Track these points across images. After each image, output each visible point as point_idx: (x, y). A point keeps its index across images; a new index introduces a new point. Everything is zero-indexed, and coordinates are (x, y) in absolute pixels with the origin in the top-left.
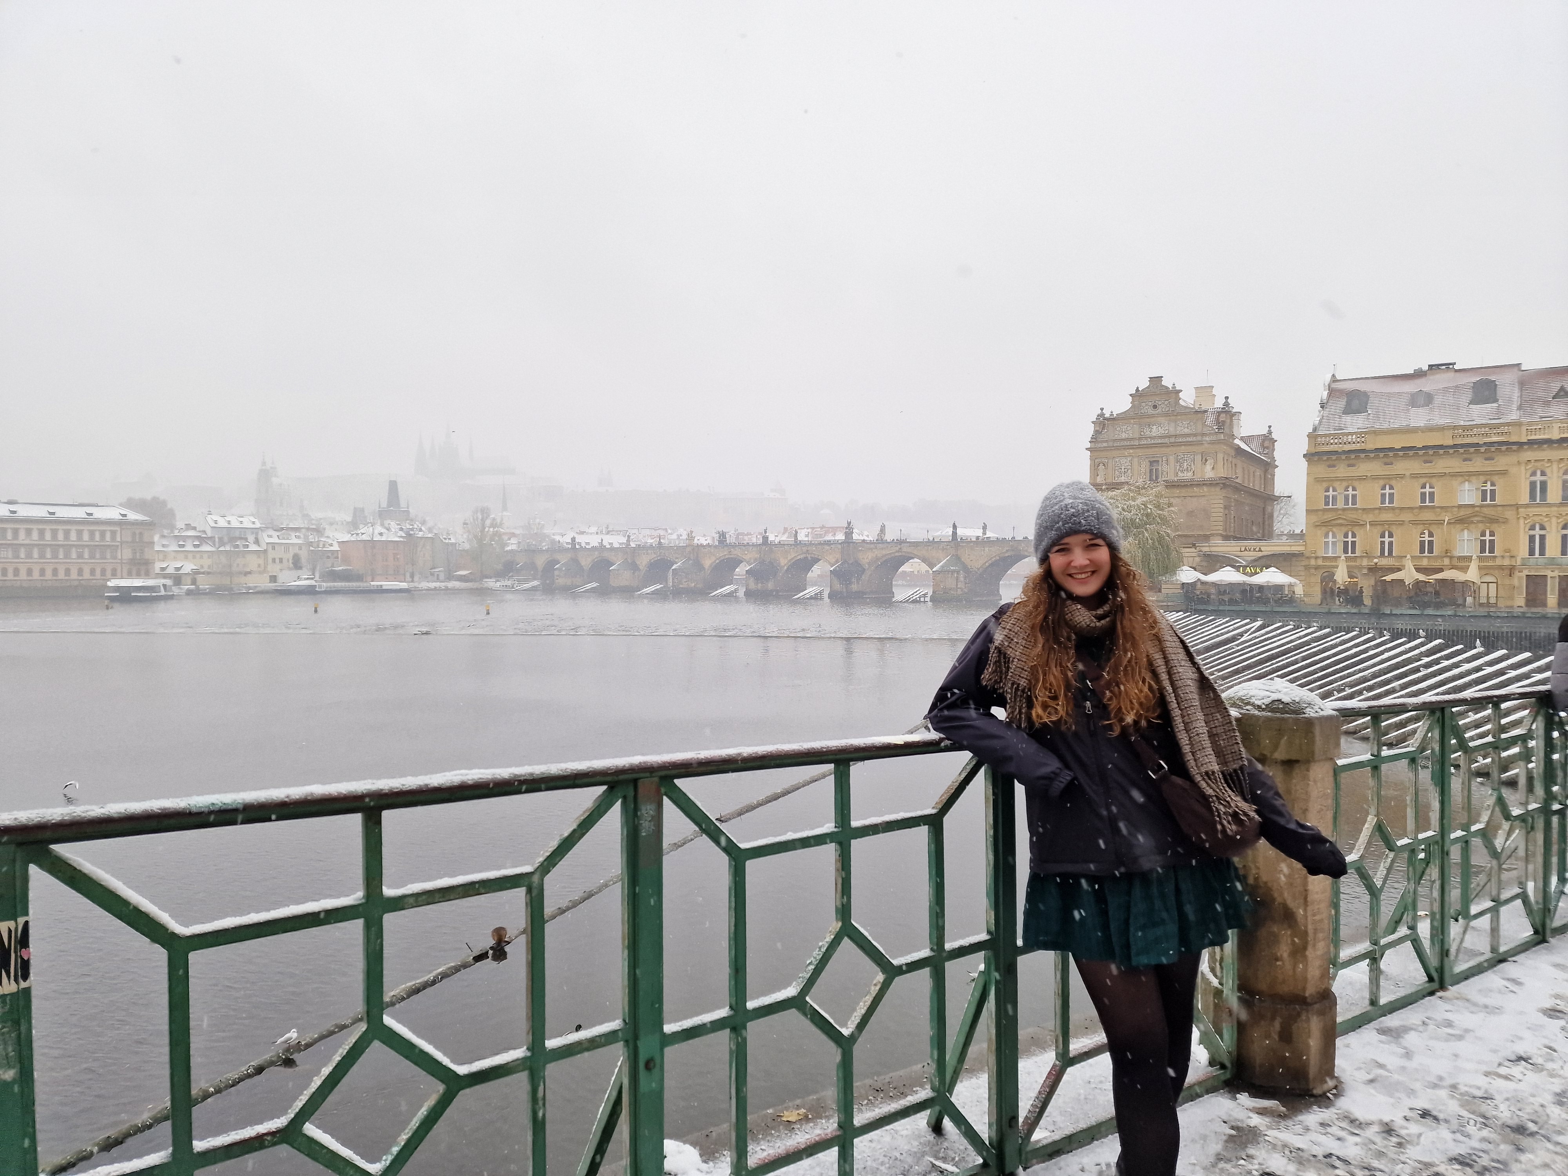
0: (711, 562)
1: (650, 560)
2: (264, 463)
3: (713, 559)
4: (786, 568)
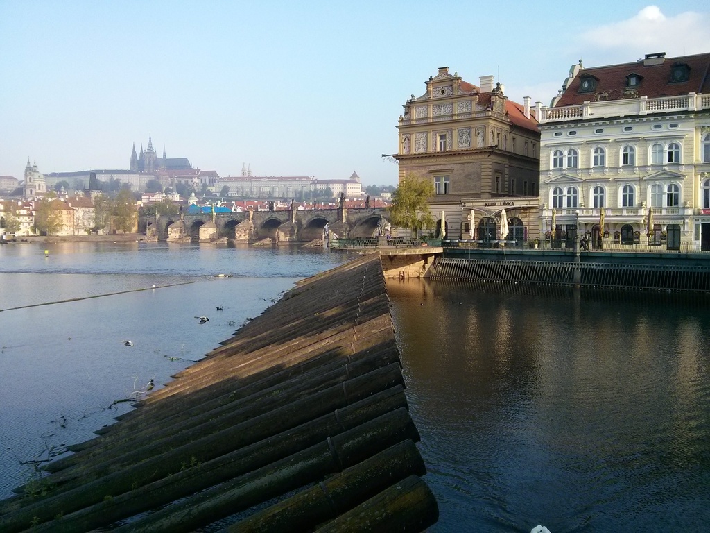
0: (261, 222)
4: (305, 226)
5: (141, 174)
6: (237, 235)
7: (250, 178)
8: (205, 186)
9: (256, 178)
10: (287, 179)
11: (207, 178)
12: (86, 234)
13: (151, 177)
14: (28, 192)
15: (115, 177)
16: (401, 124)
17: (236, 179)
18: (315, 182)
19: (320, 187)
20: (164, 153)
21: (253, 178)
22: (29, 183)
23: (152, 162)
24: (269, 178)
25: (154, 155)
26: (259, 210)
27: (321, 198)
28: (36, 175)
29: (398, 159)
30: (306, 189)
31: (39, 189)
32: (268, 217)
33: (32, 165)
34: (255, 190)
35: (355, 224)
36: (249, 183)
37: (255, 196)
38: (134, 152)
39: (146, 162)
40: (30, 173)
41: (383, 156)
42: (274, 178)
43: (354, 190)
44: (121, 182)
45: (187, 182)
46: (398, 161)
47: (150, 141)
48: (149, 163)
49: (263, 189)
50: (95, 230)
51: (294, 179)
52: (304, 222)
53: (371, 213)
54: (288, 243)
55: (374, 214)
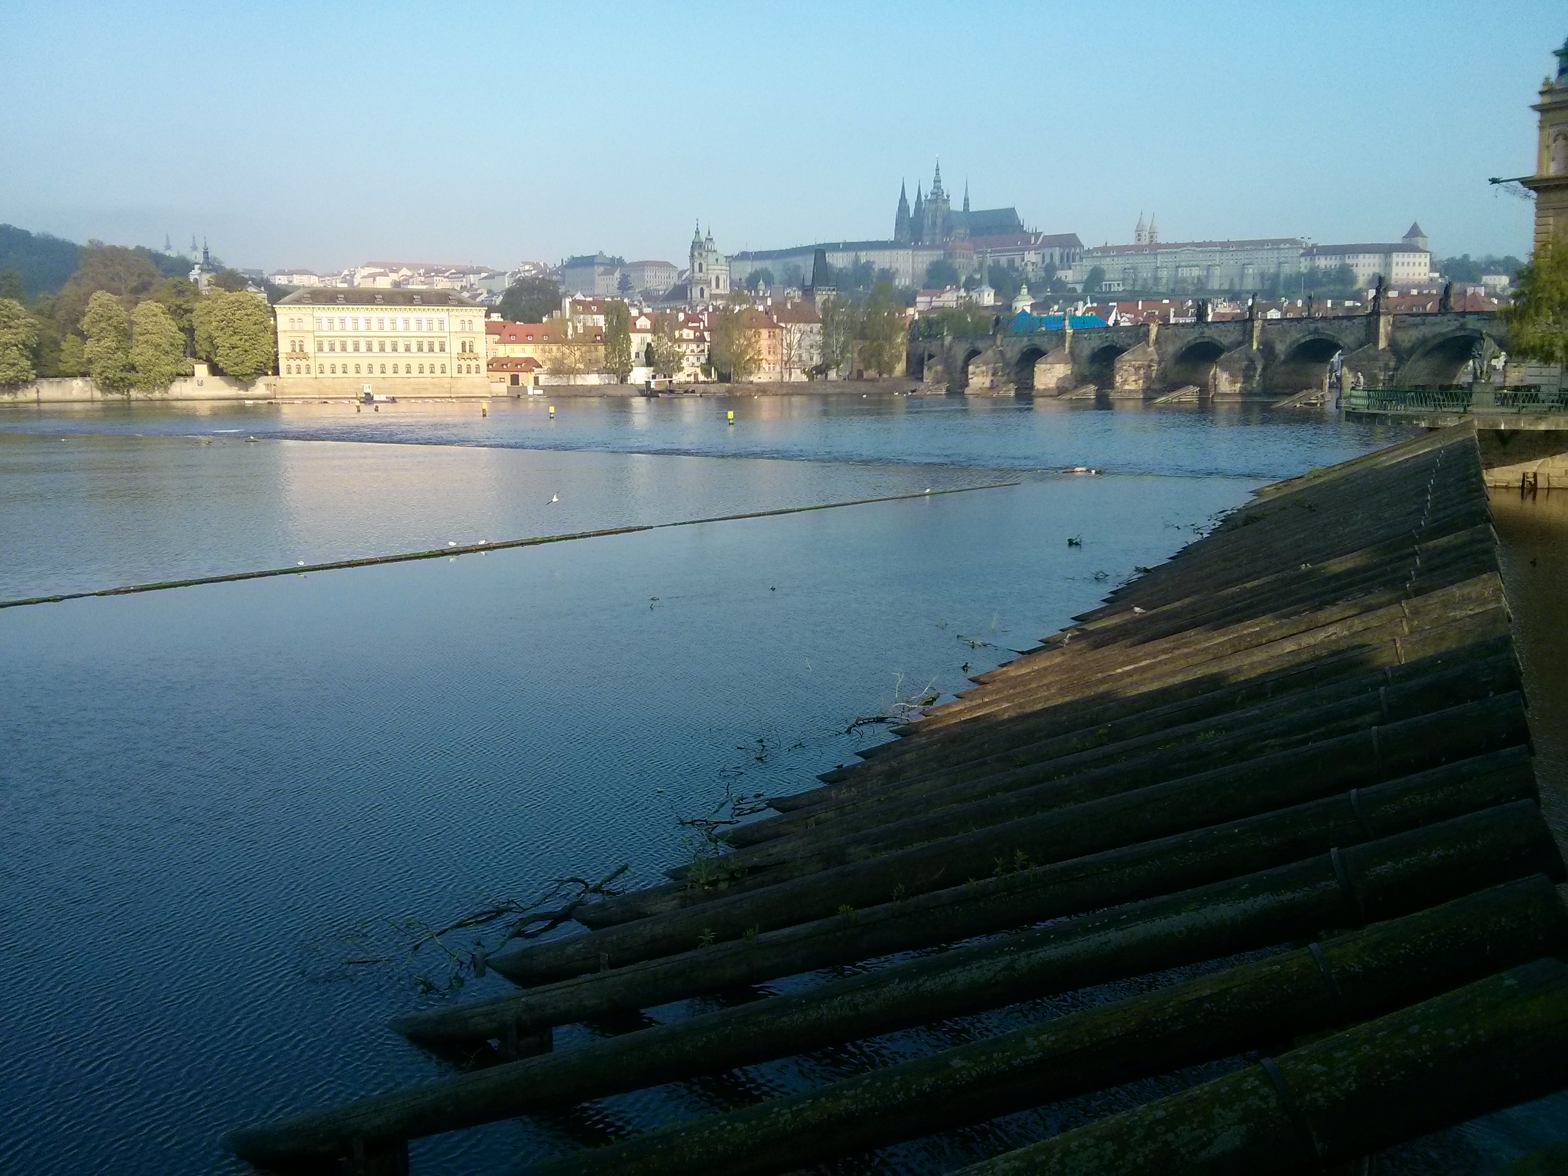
2: (697, 233)
5: (916, 248)
6: (1118, 379)
7: (1154, 248)
8: (1050, 269)
9: (1168, 246)
10: (1241, 245)
11: (1057, 251)
12: (804, 378)
13: (936, 255)
14: (696, 292)
15: (864, 257)
16: (1547, 99)
17: (1121, 251)
18: (1312, 252)
19: (1323, 263)
20: (966, 200)
21: (1160, 246)
22: (698, 275)
23: (939, 221)
24: (1199, 245)
25: (944, 207)
26: (1172, 321)
27: (1324, 289)
28: (711, 258)
29: (1536, 189)
30: (1287, 269)
31: (718, 286)
32: (1192, 337)
33: (703, 237)
34: (1164, 274)
35: (1411, 351)
36: (1151, 259)
37: (1162, 289)
38: (903, 199)
39: (928, 222)
40: (700, 255)
41: (1494, 181)
42: (1211, 244)
43: (1411, 270)
44: (876, 267)
45: (1011, 262)
46: (1533, 194)
47: (937, 174)
48: (934, 223)
49: (1184, 273)
50: (821, 370)
51: (1259, 245)
52: (1281, 348)
53: (1454, 325)
54: (1239, 399)
55: (1462, 327)
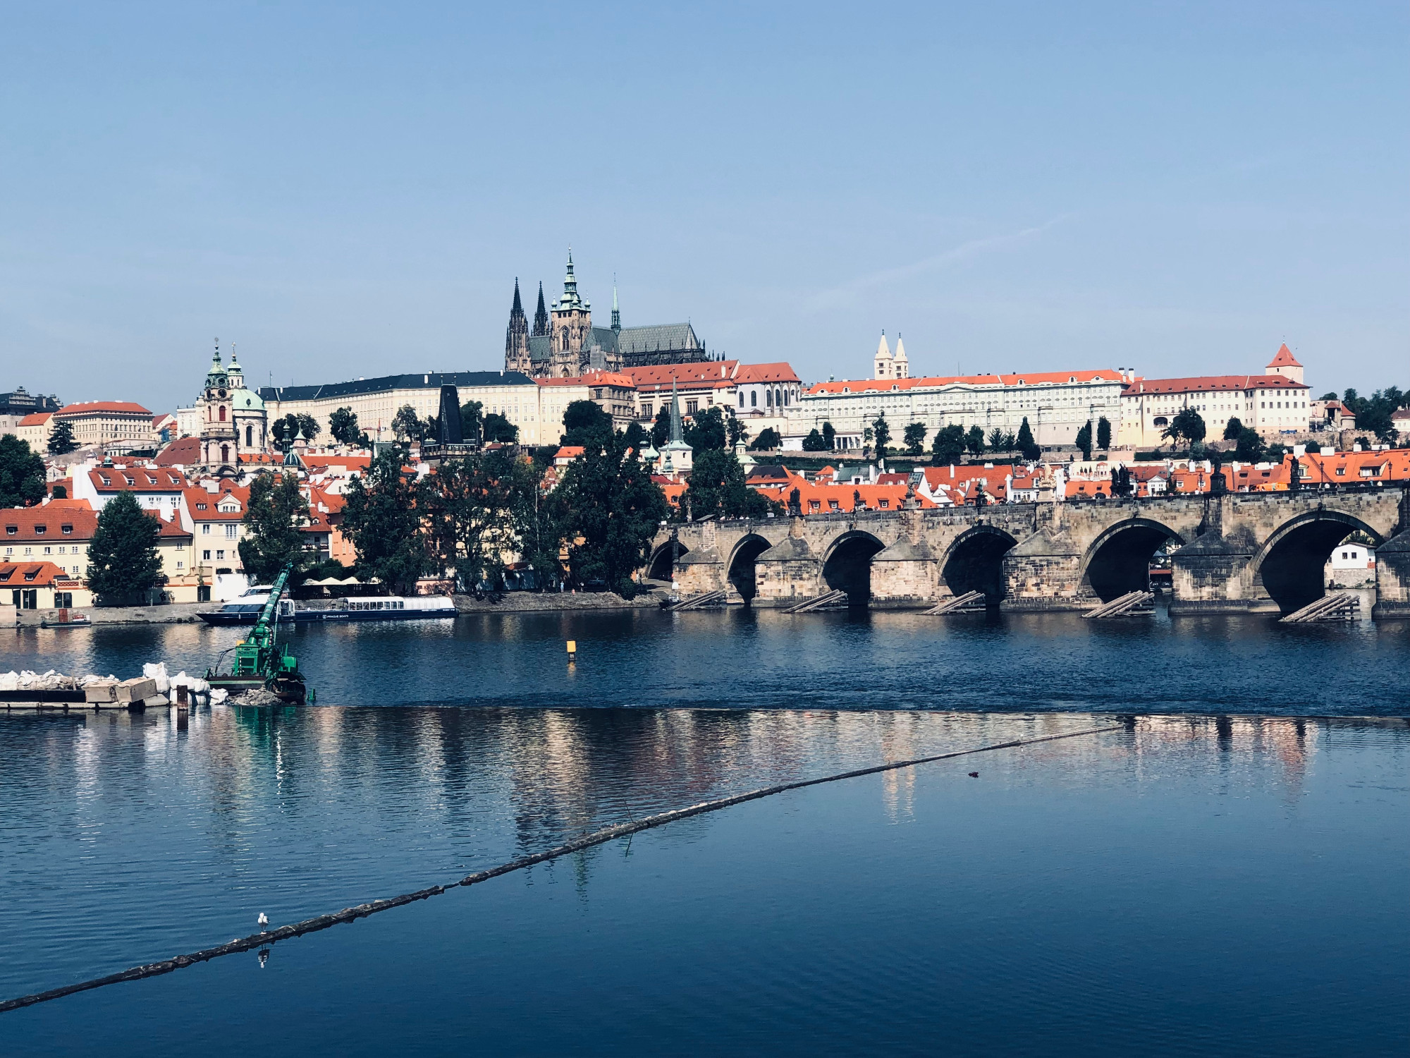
0: (1093, 538)
1: (958, 538)
3: (1098, 530)
4: (1268, 548)
5: (542, 383)
11: (761, 389)
13: (582, 394)
14: (215, 452)
18: (1138, 389)
20: (616, 314)
22: (219, 425)
23: (576, 342)
25: (583, 321)
31: (249, 443)
36: (903, 401)
38: (517, 309)
39: (558, 344)
43: (1283, 414)
44: (485, 412)
47: (571, 273)
48: (568, 345)
